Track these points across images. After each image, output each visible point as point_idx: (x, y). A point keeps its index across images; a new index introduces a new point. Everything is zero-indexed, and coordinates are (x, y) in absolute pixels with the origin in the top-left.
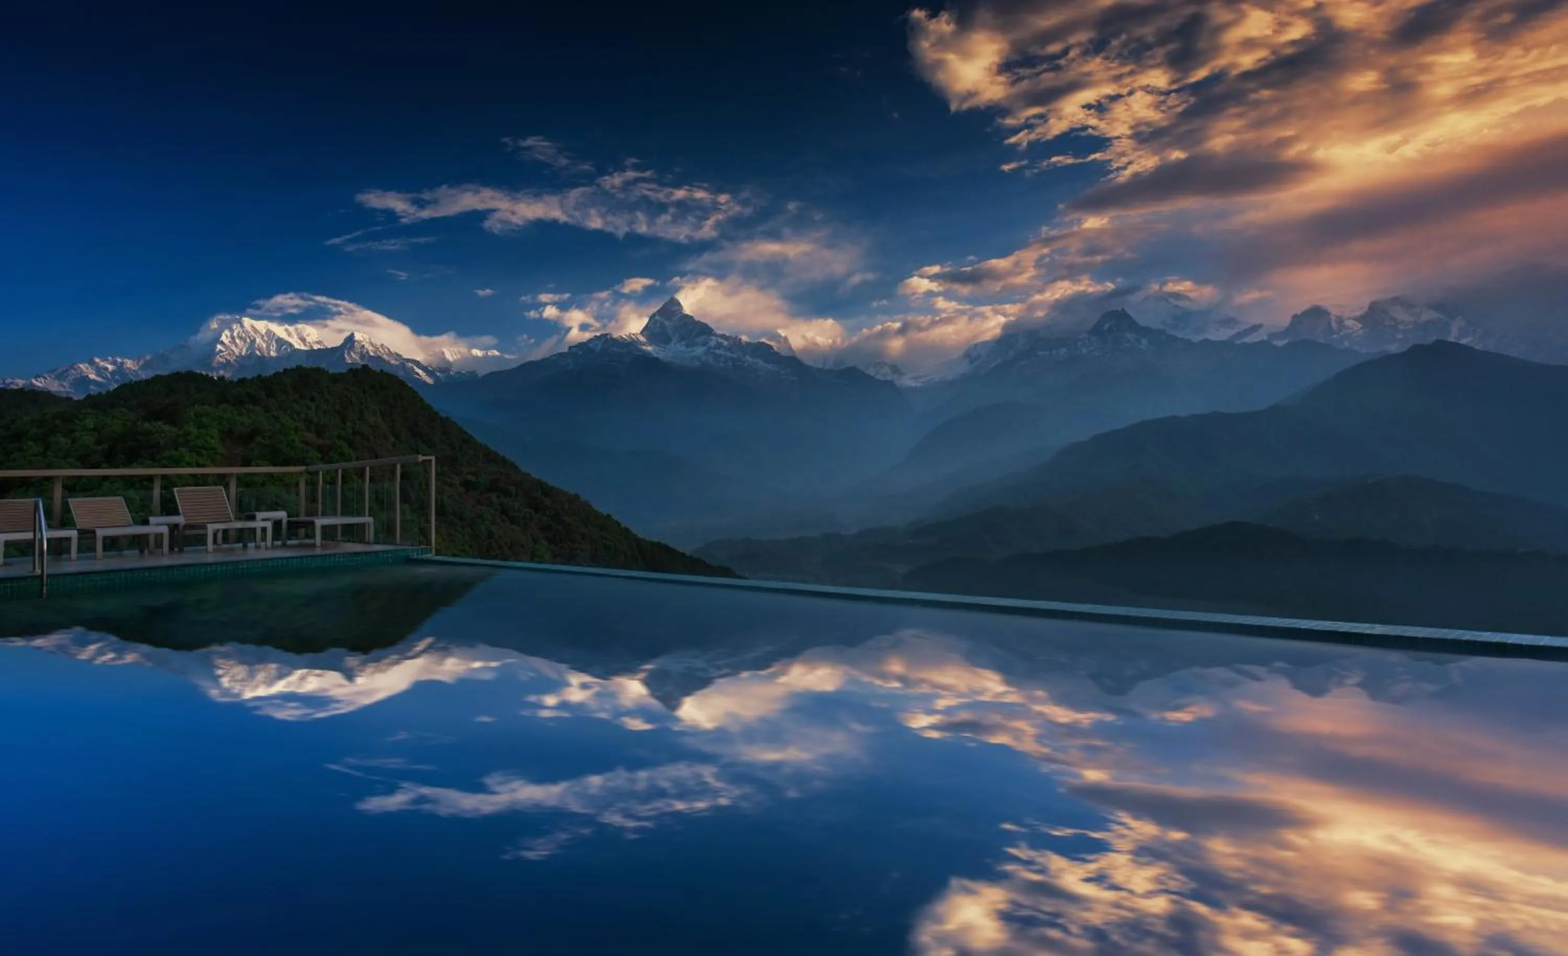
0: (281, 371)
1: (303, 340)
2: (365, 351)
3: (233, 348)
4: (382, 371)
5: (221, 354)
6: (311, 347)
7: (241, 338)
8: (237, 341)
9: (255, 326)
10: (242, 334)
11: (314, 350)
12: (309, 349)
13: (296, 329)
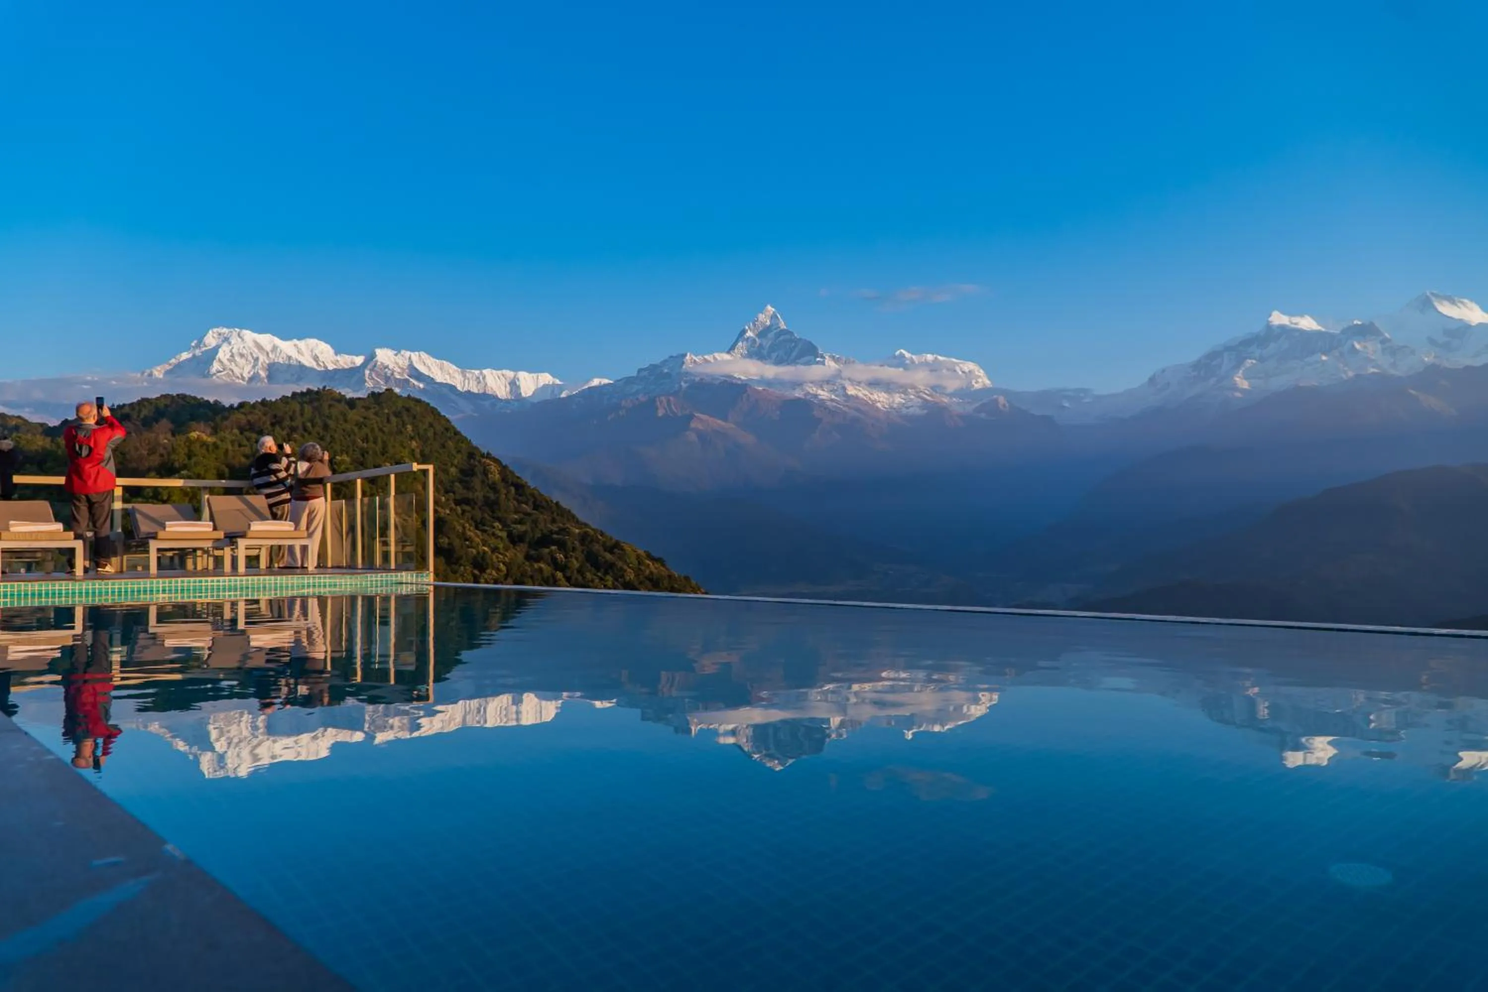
0: (289, 395)
1: (316, 358)
2: (389, 372)
3: (233, 366)
4: (409, 396)
5: (219, 374)
6: (325, 367)
7: (242, 355)
8: (237, 358)
9: (258, 341)
10: (242, 350)
11: (330, 371)
12: (323, 369)
13: (307, 345)
